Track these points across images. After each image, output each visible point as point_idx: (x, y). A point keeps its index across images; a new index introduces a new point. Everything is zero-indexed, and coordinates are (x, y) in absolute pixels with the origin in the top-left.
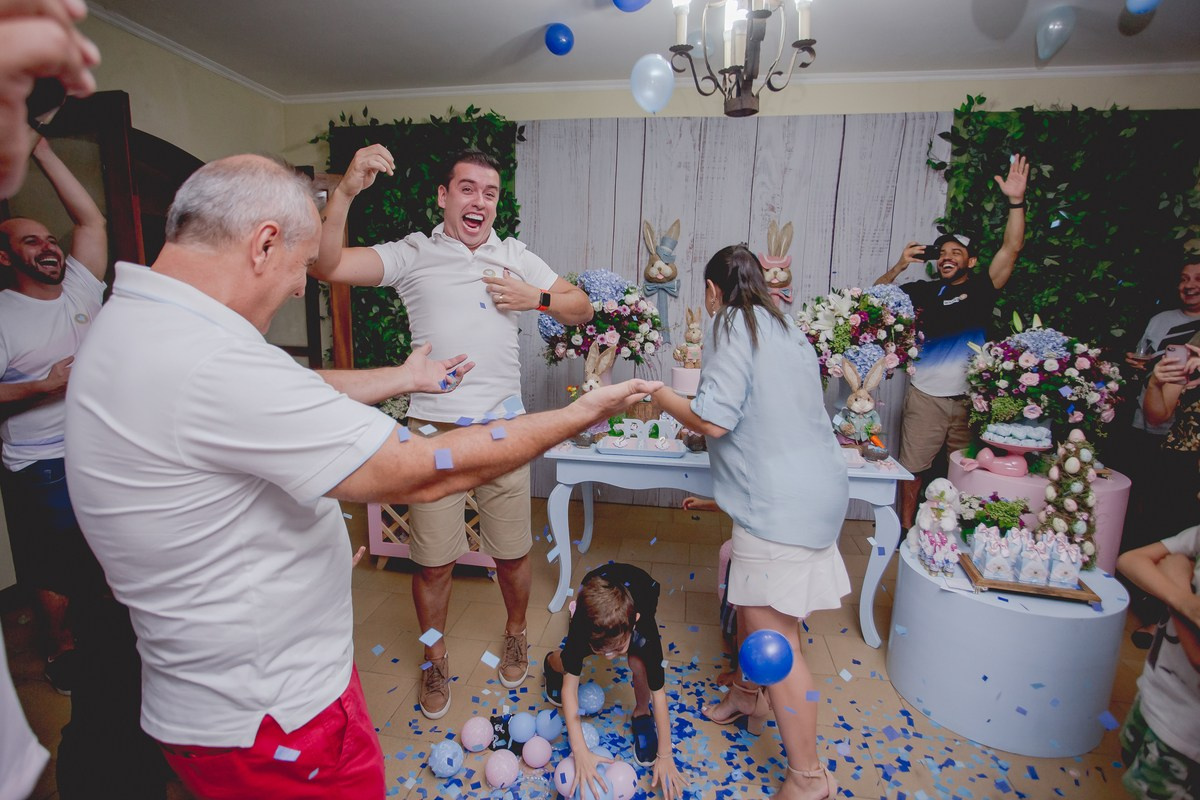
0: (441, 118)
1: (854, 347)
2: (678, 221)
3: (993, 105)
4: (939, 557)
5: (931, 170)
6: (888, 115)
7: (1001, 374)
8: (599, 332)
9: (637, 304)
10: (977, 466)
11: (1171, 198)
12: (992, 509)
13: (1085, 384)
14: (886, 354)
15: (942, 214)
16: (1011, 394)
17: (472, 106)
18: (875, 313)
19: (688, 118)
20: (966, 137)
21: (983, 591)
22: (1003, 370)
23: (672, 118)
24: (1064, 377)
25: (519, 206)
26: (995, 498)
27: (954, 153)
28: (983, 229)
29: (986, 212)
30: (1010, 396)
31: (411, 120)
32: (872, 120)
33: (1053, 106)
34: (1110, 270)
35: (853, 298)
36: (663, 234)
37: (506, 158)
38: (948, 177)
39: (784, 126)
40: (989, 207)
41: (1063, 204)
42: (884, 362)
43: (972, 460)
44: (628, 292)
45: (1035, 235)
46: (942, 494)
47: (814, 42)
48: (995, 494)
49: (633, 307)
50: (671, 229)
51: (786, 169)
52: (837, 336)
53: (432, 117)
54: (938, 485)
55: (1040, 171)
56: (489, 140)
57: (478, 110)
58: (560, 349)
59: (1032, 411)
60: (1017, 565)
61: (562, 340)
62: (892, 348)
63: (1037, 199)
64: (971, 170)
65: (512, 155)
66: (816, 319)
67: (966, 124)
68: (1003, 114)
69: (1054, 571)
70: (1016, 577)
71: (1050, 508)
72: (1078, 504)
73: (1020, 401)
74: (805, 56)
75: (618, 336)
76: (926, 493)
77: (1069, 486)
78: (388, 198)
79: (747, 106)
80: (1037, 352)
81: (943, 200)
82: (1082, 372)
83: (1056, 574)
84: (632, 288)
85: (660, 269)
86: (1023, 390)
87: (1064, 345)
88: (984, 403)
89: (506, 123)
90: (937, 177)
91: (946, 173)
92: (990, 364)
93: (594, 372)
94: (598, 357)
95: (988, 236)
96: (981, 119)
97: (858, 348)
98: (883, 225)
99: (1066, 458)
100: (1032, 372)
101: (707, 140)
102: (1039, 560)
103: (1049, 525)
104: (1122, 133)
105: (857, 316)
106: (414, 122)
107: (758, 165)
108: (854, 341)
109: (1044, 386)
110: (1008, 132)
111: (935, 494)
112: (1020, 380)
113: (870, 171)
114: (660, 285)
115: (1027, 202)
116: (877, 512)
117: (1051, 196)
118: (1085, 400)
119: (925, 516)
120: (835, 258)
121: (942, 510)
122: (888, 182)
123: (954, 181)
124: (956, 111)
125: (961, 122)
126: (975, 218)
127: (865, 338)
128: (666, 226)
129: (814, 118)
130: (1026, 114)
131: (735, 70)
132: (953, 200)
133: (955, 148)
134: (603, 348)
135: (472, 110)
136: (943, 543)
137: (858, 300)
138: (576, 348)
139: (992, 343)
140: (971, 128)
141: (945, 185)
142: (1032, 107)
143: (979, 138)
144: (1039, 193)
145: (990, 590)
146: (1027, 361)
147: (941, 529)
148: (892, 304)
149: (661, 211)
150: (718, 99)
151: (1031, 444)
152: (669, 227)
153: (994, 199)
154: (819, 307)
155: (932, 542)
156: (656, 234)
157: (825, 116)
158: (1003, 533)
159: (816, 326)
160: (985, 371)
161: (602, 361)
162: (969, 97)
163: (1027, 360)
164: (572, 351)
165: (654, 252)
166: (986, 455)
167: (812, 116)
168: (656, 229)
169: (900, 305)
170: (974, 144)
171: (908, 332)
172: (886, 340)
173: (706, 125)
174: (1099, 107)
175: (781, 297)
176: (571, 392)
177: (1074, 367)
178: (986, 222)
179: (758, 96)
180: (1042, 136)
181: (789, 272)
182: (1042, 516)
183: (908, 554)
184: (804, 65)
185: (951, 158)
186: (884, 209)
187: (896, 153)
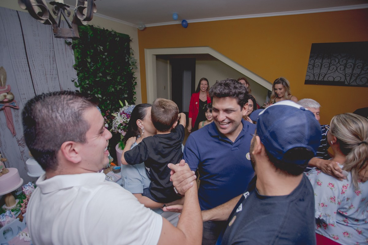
5: (67, 45)
11: (128, 58)
15: (74, 63)
29: (88, 62)
33: (98, 26)
38: (73, 48)
41: (107, 59)
55: (100, 48)
64: (80, 46)
68: (85, 26)
81: (73, 57)
90: (69, 48)
98: (53, 67)
104: (116, 39)
110: (88, 34)
113: (40, 42)
117: (104, 57)
122: (50, 48)
123: (75, 50)
126: (85, 64)
130: (92, 28)
132: (77, 57)
141: (73, 51)
144: (101, 56)
153: (90, 58)
174: (109, 30)
175: (11, 107)
178: (89, 65)
180: (99, 37)
181: (12, 94)
185: (72, 41)
186: (52, 61)
187: (50, 35)
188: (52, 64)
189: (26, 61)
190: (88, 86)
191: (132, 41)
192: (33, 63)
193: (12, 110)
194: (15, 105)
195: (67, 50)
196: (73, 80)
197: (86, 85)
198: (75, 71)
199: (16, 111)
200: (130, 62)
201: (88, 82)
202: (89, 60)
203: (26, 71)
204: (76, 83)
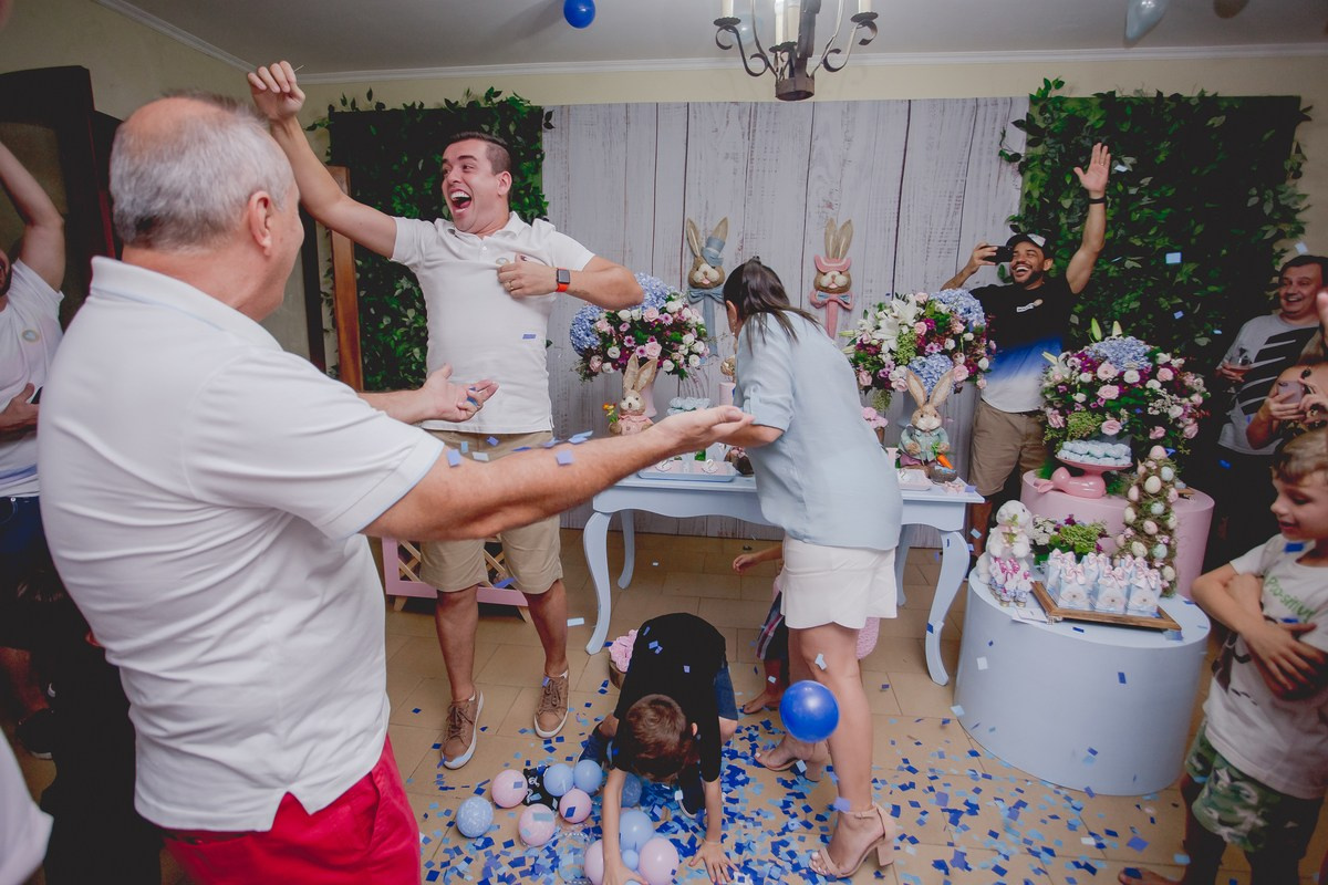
0: (457, 102)
1: (919, 358)
2: (725, 220)
3: (1071, 89)
4: (1010, 586)
5: (1004, 162)
6: (958, 100)
7: (1079, 386)
8: (638, 344)
9: (680, 312)
10: (1052, 487)
11: (1260, 194)
12: (1067, 534)
13: (1167, 397)
14: (955, 365)
15: (1016, 211)
16: (1089, 409)
17: (492, 88)
18: (943, 320)
19: (736, 103)
20: (1042, 126)
21: (1057, 622)
22: (1080, 382)
23: (718, 104)
24: (1146, 389)
25: (547, 203)
26: (1070, 521)
27: (1030, 144)
28: (1060, 228)
29: (1063, 209)
30: (1087, 411)
31: (422, 105)
32: (939, 106)
33: (1137, 91)
34: (1195, 273)
35: (918, 304)
36: (709, 234)
37: (533, 148)
38: (1022, 170)
39: (843, 112)
40: (1067, 203)
41: (1146, 200)
42: (952, 374)
43: (1046, 481)
44: (669, 299)
45: (1115, 235)
46: (1015, 518)
47: (875, 16)
48: (1071, 516)
49: (675, 316)
50: (717, 229)
51: (845, 160)
52: (901, 346)
53: (447, 101)
54: (1010, 508)
55: (1122, 163)
56: (512, 128)
57: (498, 93)
58: (595, 363)
59: (1111, 427)
60: (1094, 593)
61: (597, 353)
62: (961, 359)
63: (1119, 194)
64: (1048, 163)
65: (538, 144)
66: (878, 328)
67: (1043, 110)
68: (1082, 100)
69: (1132, 598)
70: (1092, 606)
71: (1129, 531)
72: (1159, 526)
73: (1098, 416)
74: (866, 32)
75: (659, 348)
76: (998, 516)
77: (1149, 506)
78: (398, 194)
79: (801, 87)
80: (1117, 362)
81: (1017, 196)
82: (1164, 384)
83: (1135, 602)
84: (675, 294)
85: (705, 273)
86: (1102, 404)
87: (1145, 355)
88: (1060, 418)
89: (532, 108)
90: (1010, 171)
91: (1020, 166)
92: (1067, 376)
93: (633, 388)
94: (637, 372)
95: (1065, 236)
96: (1058, 105)
97: (924, 359)
98: (952, 223)
99: (1146, 477)
100: (1112, 383)
101: (757, 128)
102: (1116, 586)
103: (1128, 550)
104: (1210, 122)
105: (923, 323)
106: (426, 107)
107: (814, 157)
108: (920, 351)
109: (1124, 400)
110: (1088, 121)
111: (1007, 518)
112: (1098, 393)
113: (937, 163)
114: (706, 291)
115: (1108, 198)
116: (944, 539)
117: (1133, 191)
118: (1167, 414)
119: (996, 542)
120: (899, 259)
121: (1014, 535)
122: (958, 175)
123: (1029, 174)
124: (1031, 96)
125: (1037, 108)
126: (1052, 215)
127: (932, 348)
128: (713, 225)
129: (876, 104)
130: (1108, 100)
131: (787, 47)
132: (1028, 195)
133: (1031, 137)
134: (643, 361)
135: (491, 94)
136: (1015, 570)
137: (924, 306)
138: (613, 362)
139: (1068, 353)
140: (1047, 115)
141: (1019, 179)
142: (1114, 92)
143: (1056, 127)
144: (1120, 188)
145: (1065, 620)
146: (1106, 373)
147: (1013, 556)
148: (961, 311)
149: (707, 208)
150: (769, 79)
151: (1110, 463)
152: (716, 225)
153: (1072, 195)
154: (880, 314)
155: (1003, 570)
156: (701, 235)
157: (888, 101)
158: (1079, 558)
159: (878, 335)
160: (1062, 384)
161: (642, 376)
162: (1046, 81)
163: (1106, 371)
164: (608, 365)
165: (699, 255)
166: (1061, 475)
167: (874, 101)
168: (701, 228)
169: (970, 312)
170: (1052, 135)
171: (978, 341)
172: (955, 350)
173: (756, 111)
174: (1186, 93)
175: (839, 304)
176: (607, 411)
177: (1156, 378)
178: (1063, 220)
179: (813, 77)
180: (1125, 125)
181: (848, 276)
182: (1121, 540)
183: (978, 584)
184: (864, 42)
185: (1026, 149)
186: (953, 206)
187: (967, 143)
188: (951, 215)
189: (897, 207)
191: (1309, 119)
195: (1002, 178)
199: (847, 314)
200: (1269, 209)
203: (889, 231)
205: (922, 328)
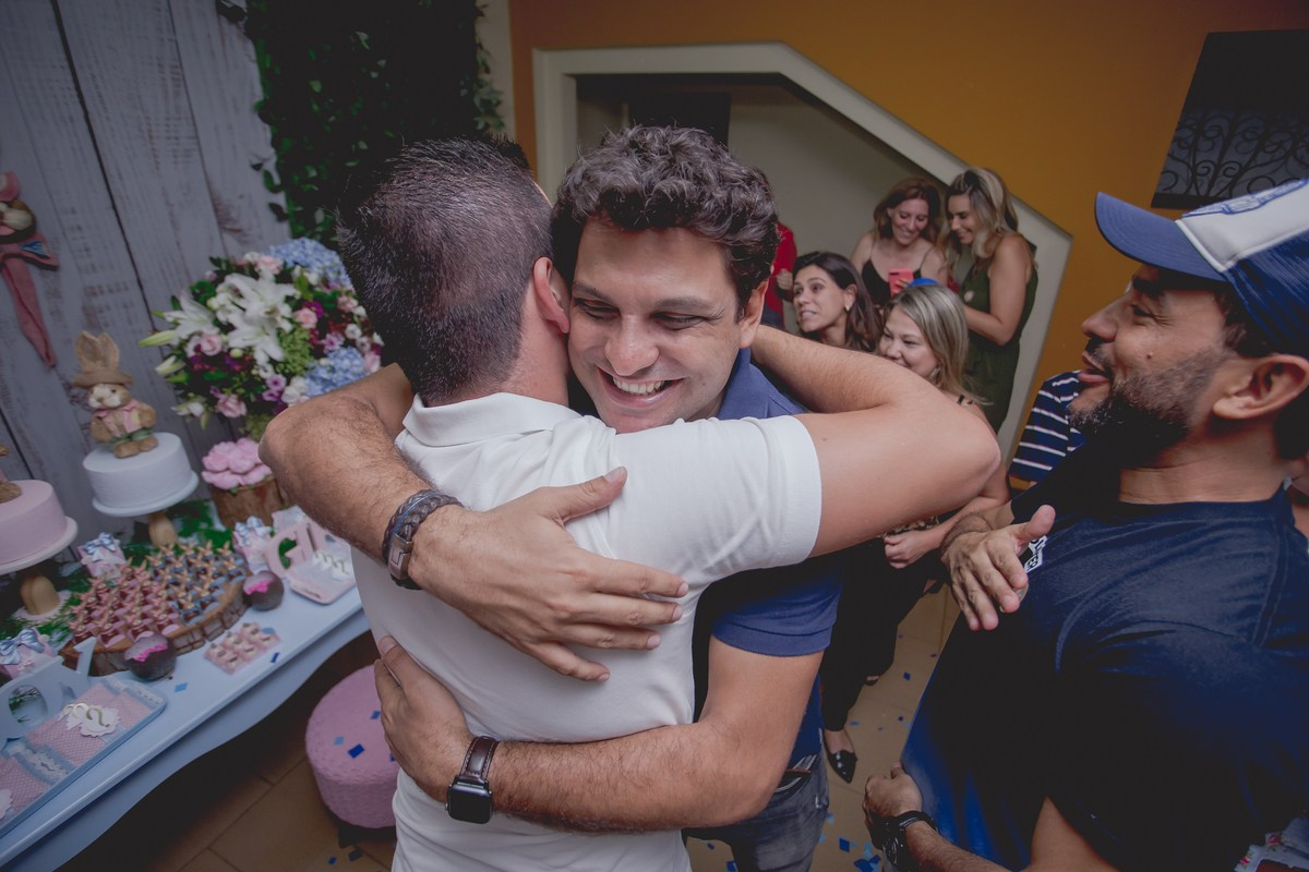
1: (323, 362)
5: (224, 21)
14: (365, 358)
29: (314, 94)
35: (277, 278)
38: (252, 33)
52: (288, 352)
55: (356, 37)
90: (234, 33)
91: (246, 26)
98: (177, 109)
105: (308, 312)
122: (162, 31)
123: (260, 41)
127: (331, 343)
137: (285, 280)
141: (250, 46)
148: (331, 275)
159: (236, 340)
175: (26, 259)
178: (316, 108)
181: (25, 208)
186: (172, 84)
188: (172, 95)
189: (70, 78)
190: (316, 189)
191: (482, 15)
192: (97, 87)
193: (34, 272)
194: (44, 250)
195: (227, 42)
196: (256, 161)
197: (308, 186)
198: (265, 129)
199: (51, 274)
200: (477, 101)
201: (313, 173)
202: (317, 86)
203: (71, 119)
204: (268, 175)
205: (308, 318)
